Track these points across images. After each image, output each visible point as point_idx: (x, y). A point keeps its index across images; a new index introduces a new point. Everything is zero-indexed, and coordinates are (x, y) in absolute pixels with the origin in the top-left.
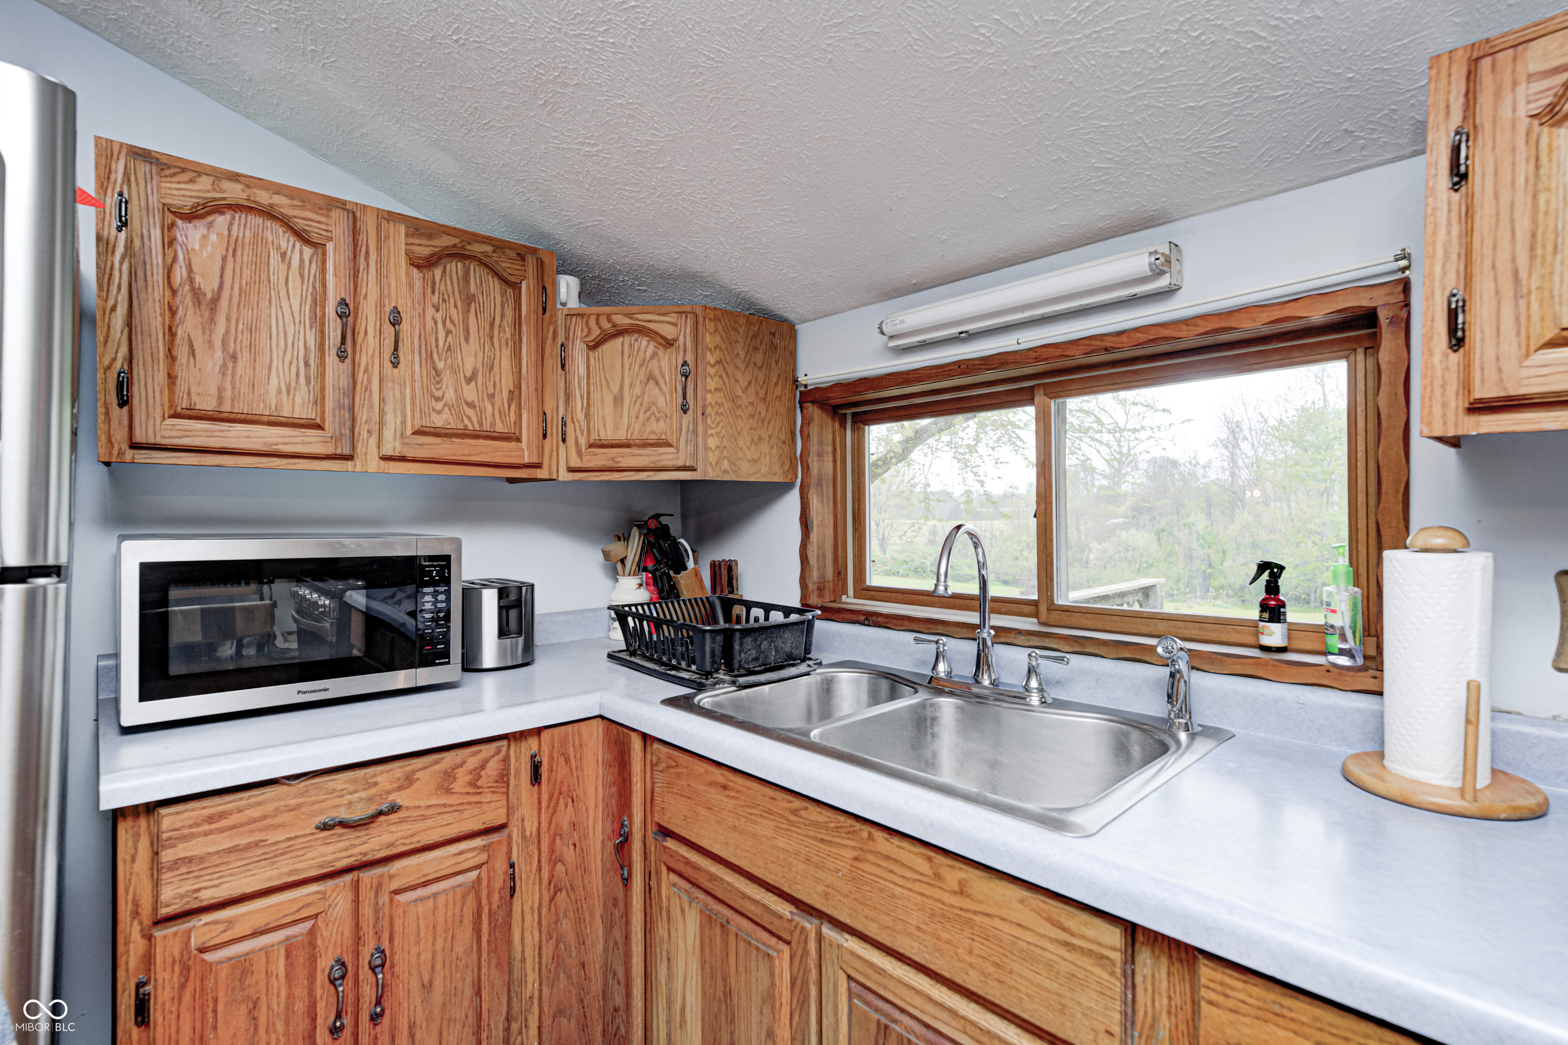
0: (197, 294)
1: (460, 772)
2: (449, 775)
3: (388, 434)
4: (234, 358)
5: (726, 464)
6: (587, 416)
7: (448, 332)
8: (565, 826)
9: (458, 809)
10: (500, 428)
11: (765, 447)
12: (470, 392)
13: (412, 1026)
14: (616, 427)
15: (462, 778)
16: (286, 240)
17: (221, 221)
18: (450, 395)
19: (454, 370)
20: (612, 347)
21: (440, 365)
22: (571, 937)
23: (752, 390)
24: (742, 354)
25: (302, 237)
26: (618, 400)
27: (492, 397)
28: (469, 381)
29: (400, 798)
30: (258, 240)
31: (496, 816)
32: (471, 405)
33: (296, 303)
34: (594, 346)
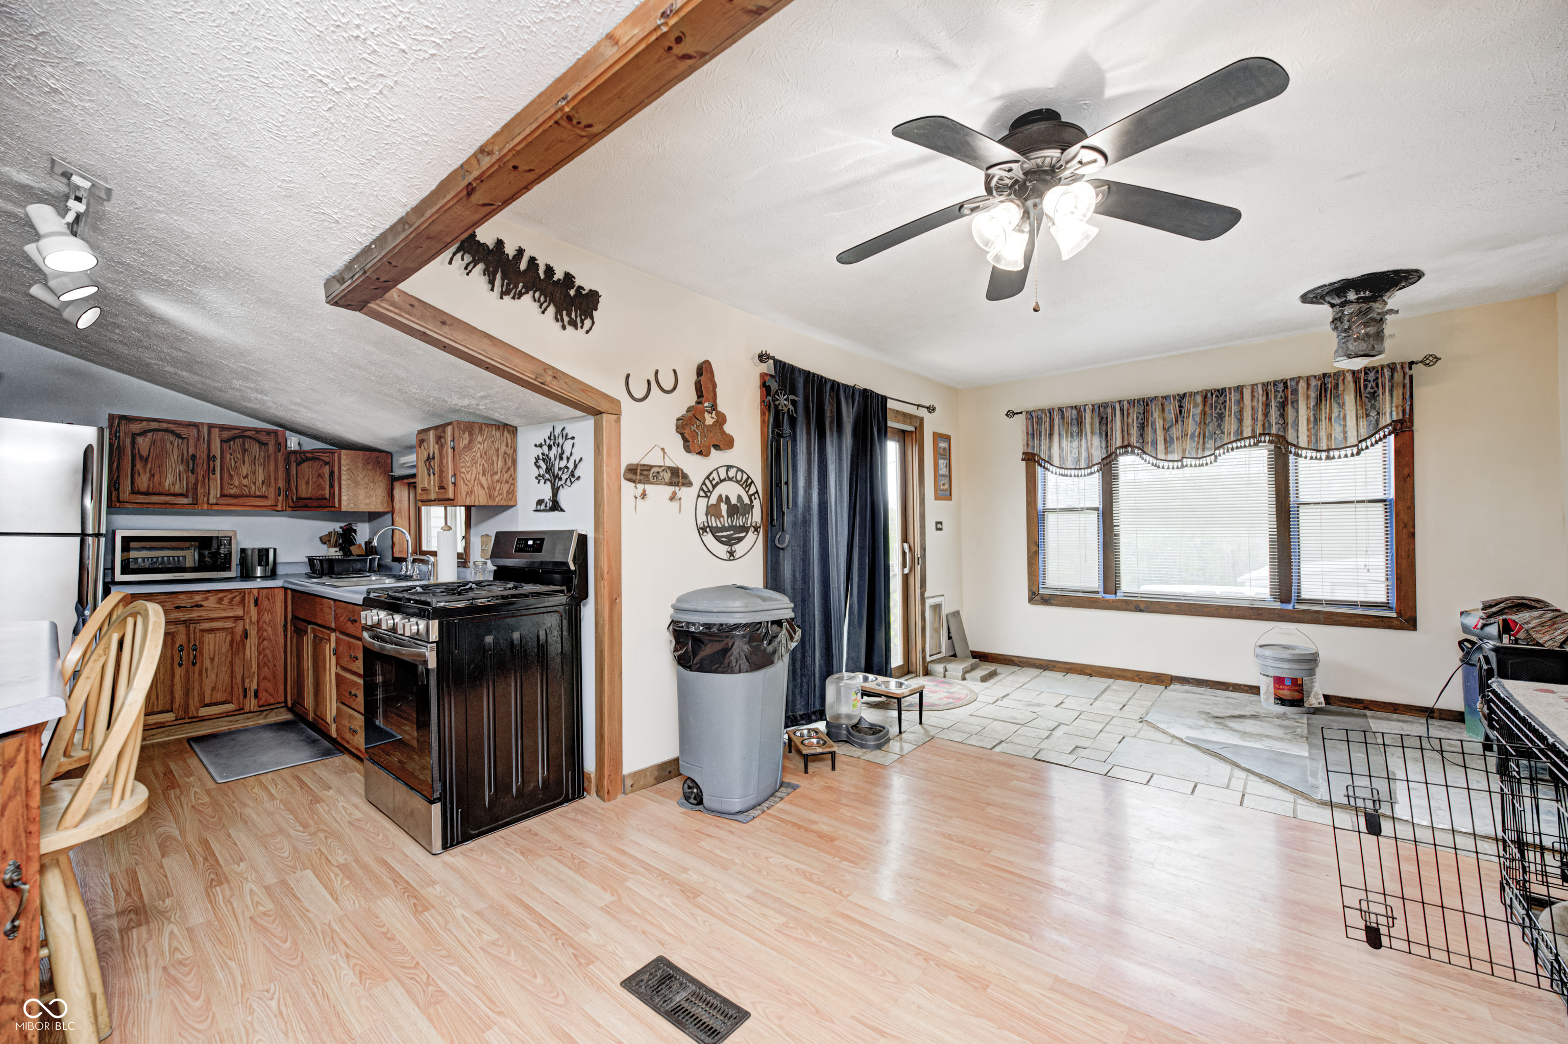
0: (141, 457)
1: (225, 599)
2: (220, 601)
3: (211, 496)
4: (153, 475)
5: (352, 505)
6: (297, 489)
7: (236, 462)
8: (267, 621)
9: (225, 610)
10: (258, 493)
11: (374, 499)
12: (245, 482)
13: (207, 669)
14: (307, 492)
15: (226, 601)
16: (172, 438)
17: (150, 434)
18: (237, 483)
19: (239, 475)
20: (305, 465)
21: (232, 473)
22: (270, 656)
23: (366, 478)
24: (361, 466)
25: (179, 436)
26: (307, 483)
27: (254, 483)
28: (244, 478)
29: (203, 603)
30: (163, 440)
31: (240, 612)
32: (246, 486)
33: (176, 457)
34: (298, 464)
